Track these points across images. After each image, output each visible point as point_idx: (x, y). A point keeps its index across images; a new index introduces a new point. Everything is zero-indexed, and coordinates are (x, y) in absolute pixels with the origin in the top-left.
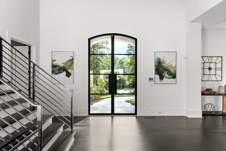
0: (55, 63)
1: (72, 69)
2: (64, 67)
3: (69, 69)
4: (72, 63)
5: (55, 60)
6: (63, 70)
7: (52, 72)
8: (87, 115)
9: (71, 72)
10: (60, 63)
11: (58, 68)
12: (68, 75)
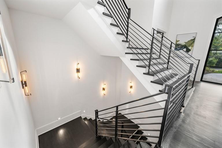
0: (178, 43)
1: (193, 46)
2: (185, 45)
3: (189, 47)
4: (194, 42)
5: (179, 41)
6: (184, 47)
7: (175, 49)
8: (200, 81)
9: (191, 49)
10: (182, 42)
11: (180, 46)
12: (188, 51)
